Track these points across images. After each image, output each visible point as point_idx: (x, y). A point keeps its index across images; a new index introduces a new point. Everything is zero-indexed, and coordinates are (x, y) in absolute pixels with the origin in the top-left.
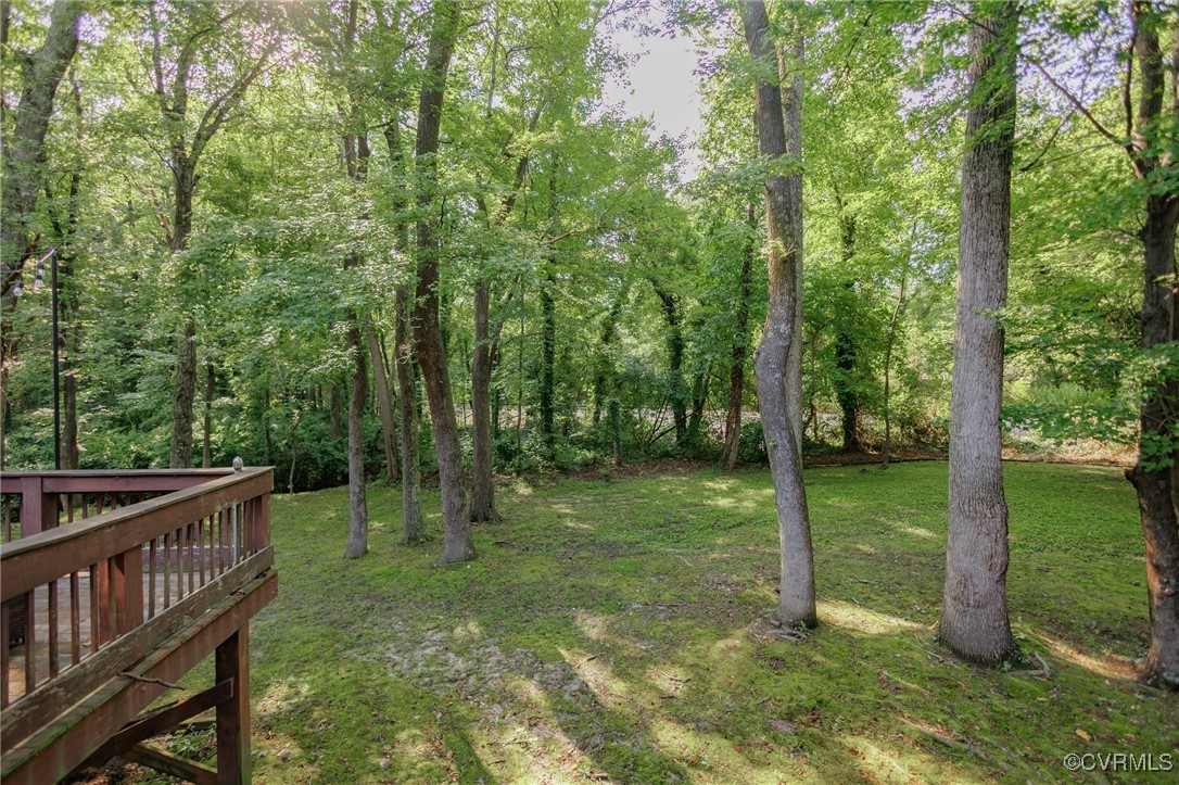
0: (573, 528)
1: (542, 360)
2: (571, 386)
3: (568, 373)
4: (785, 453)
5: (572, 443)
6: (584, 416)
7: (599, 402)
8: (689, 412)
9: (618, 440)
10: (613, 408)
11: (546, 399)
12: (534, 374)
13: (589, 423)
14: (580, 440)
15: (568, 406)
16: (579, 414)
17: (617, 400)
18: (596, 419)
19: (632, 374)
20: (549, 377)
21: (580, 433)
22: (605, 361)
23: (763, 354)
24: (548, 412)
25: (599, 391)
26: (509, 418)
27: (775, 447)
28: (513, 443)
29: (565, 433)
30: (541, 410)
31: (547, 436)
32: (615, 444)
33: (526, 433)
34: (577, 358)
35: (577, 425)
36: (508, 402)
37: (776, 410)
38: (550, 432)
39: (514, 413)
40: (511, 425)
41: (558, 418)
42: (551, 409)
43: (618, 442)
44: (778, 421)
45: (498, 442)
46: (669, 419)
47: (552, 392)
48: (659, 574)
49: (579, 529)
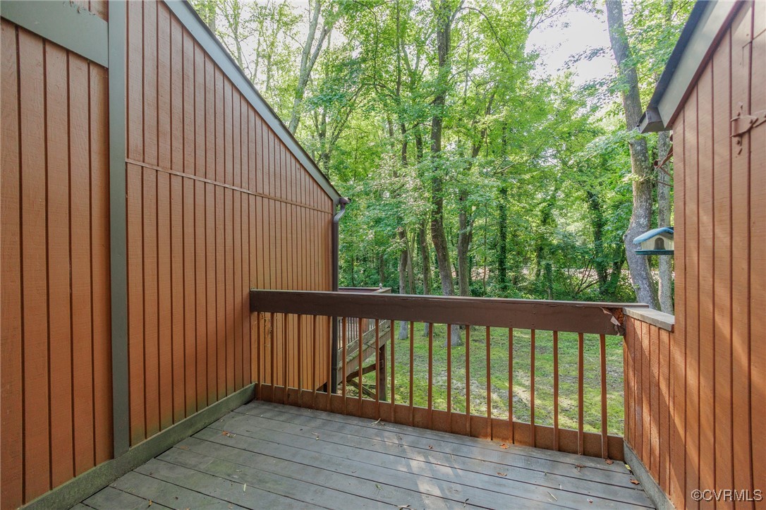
0: (519, 337)
1: (499, 239)
2: (519, 253)
3: (517, 245)
4: (646, 293)
5: (520, 289)
6: (529, 273)
7: (539, 263)
8: (610, 271)
9: (551, 288)
10: (548, 267)
11: (502, 262)
12: (494, 246)
13: (533, 278)
14: (525, 288)
15: (517, 266)
16: (525, 271)
17: (551, 262)
18: (538, 275)
19: (563, 245)
20: (503, 249)
21: (525, 284)
22: (542, 237)
23: (629, 236)
24: (503, 270)
25: (537, 256)
26: (478, 274)
27: (639, 289)
28: (481, 288)
29: (515, 283)
30: (499, 269)
31: (502, 285)
32: (549, 291)
33: (489, 283)
34: (522, 236)
35: (524, 279)
36: (477, 264)
37: (639, 268)
38: (504, 282)
39: (481, 270)
40: (479, 278)
41: (510, 274)
42: (505, 268)
43: (551, 290)
44: (640, 274)
45: (471, 288)
46: (594, 275)
47: (505, 258)
48: (571, 363)
49: (522, 337)
